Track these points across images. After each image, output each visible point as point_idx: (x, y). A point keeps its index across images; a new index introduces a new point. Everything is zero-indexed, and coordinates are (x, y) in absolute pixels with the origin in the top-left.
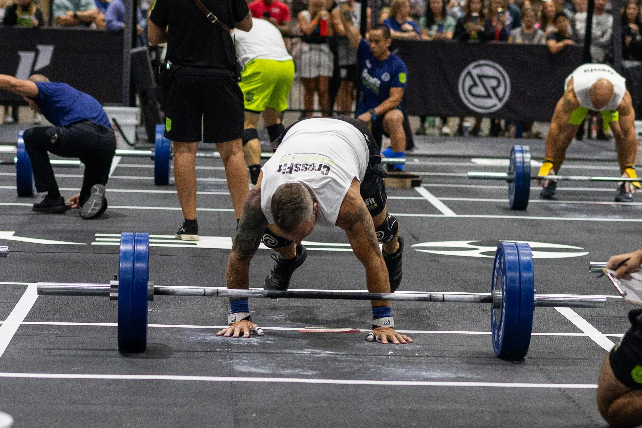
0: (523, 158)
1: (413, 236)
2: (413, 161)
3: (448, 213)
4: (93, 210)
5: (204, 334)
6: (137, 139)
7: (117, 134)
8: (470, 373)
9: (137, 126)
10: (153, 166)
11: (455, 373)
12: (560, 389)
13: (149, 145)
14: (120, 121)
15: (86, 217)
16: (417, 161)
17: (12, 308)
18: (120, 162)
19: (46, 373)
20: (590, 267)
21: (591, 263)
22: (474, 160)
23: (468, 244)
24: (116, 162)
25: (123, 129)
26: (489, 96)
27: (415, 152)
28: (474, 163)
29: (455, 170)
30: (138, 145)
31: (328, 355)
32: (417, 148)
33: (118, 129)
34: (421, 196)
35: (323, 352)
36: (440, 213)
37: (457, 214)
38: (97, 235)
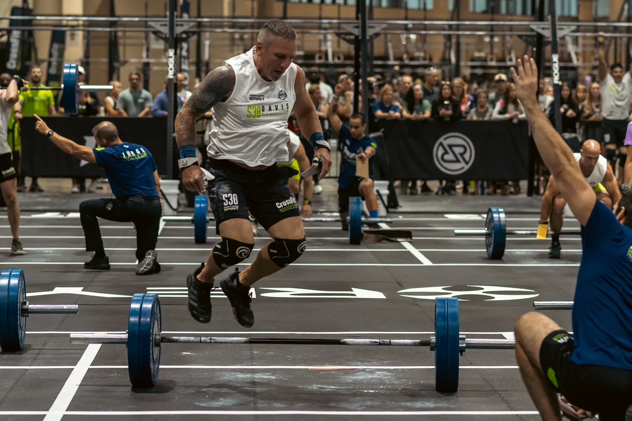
0: (499, 218)
1: (399, 283)
2: (398, 217)
3: (426, 262)
4: (145, 268)
5: (234, 374)
6: (179, 204)
7: (162, 201)
8: (446, 403)
9: (178, 195)
10: (193, 227)
11: (434, 403)
12: (517, 415)
13: (189, 209)
14: (165, 191)
15: (139, 273)
16: (401, 218)
17: (82, 354)
18: (165, 225)
19: (109, 411)
20: (534, 305)
21: (535, 302)
22: (446, 215)
23: (442, 289)
24: (162, 225)
25: (168, 197)
26: (458, 161)
27: (400, 210)
28: (447, 218)
29: (430, 225)
30: (180, 210)
31: (331, 390)
32: (401, 207)
33: (164, 198)
34: (405, 248)
35: (328, 387)
36: (420, 262)
37: (433, 263)
38: (148, 288)
